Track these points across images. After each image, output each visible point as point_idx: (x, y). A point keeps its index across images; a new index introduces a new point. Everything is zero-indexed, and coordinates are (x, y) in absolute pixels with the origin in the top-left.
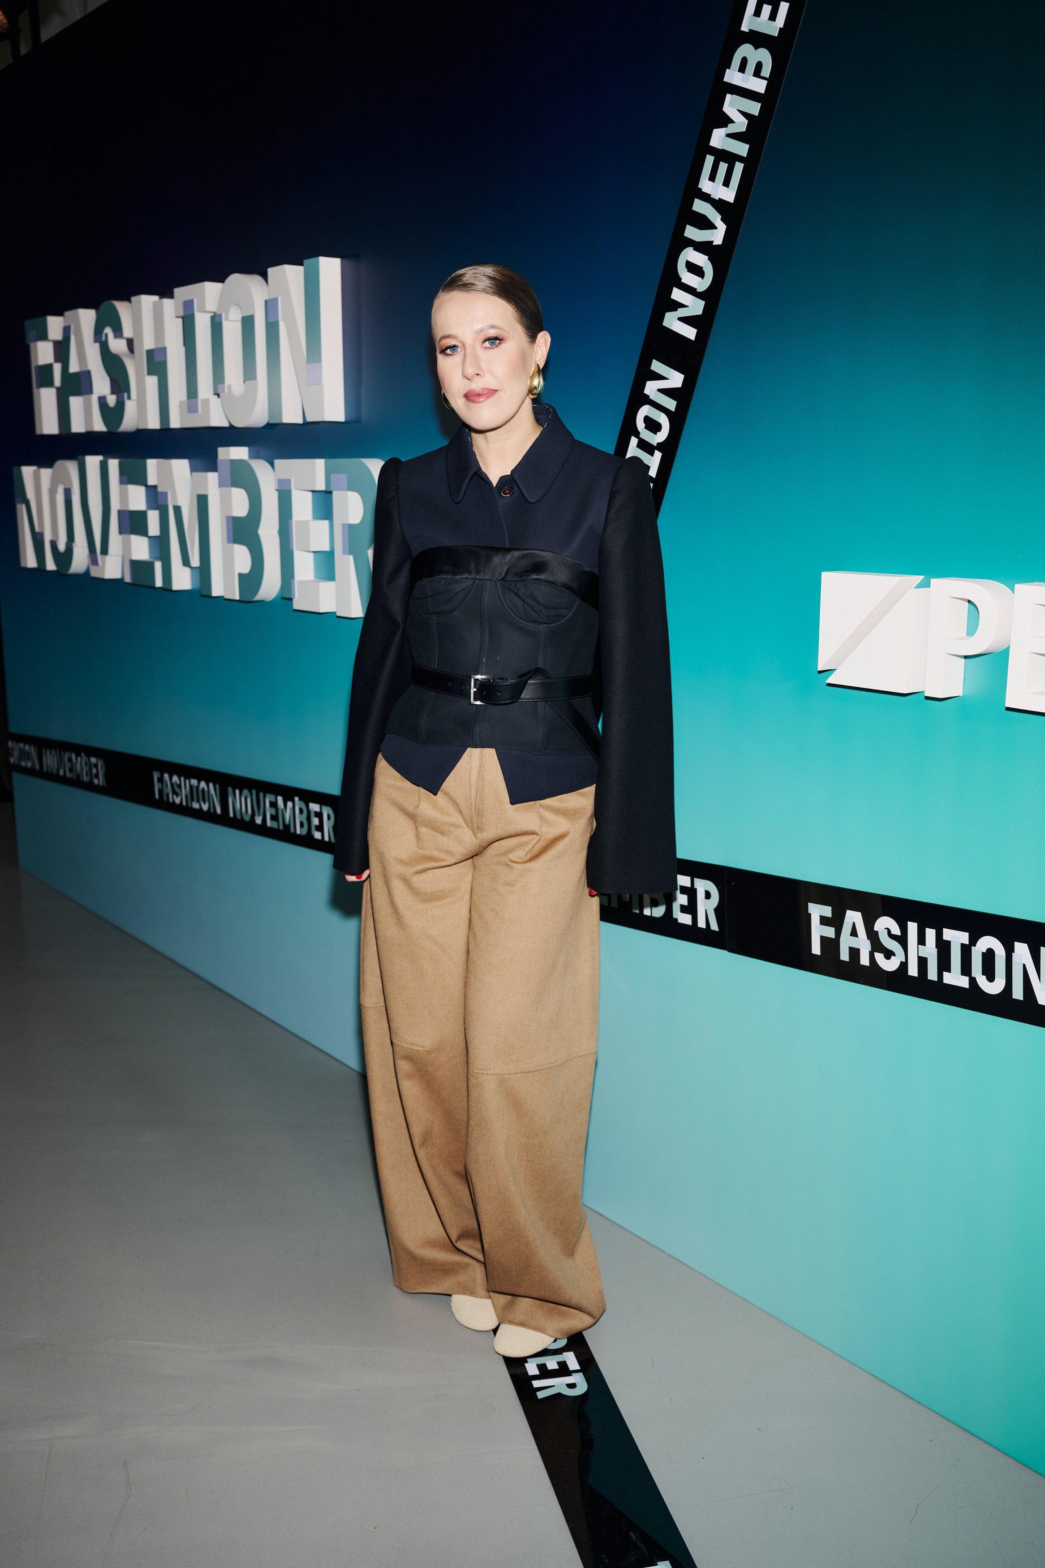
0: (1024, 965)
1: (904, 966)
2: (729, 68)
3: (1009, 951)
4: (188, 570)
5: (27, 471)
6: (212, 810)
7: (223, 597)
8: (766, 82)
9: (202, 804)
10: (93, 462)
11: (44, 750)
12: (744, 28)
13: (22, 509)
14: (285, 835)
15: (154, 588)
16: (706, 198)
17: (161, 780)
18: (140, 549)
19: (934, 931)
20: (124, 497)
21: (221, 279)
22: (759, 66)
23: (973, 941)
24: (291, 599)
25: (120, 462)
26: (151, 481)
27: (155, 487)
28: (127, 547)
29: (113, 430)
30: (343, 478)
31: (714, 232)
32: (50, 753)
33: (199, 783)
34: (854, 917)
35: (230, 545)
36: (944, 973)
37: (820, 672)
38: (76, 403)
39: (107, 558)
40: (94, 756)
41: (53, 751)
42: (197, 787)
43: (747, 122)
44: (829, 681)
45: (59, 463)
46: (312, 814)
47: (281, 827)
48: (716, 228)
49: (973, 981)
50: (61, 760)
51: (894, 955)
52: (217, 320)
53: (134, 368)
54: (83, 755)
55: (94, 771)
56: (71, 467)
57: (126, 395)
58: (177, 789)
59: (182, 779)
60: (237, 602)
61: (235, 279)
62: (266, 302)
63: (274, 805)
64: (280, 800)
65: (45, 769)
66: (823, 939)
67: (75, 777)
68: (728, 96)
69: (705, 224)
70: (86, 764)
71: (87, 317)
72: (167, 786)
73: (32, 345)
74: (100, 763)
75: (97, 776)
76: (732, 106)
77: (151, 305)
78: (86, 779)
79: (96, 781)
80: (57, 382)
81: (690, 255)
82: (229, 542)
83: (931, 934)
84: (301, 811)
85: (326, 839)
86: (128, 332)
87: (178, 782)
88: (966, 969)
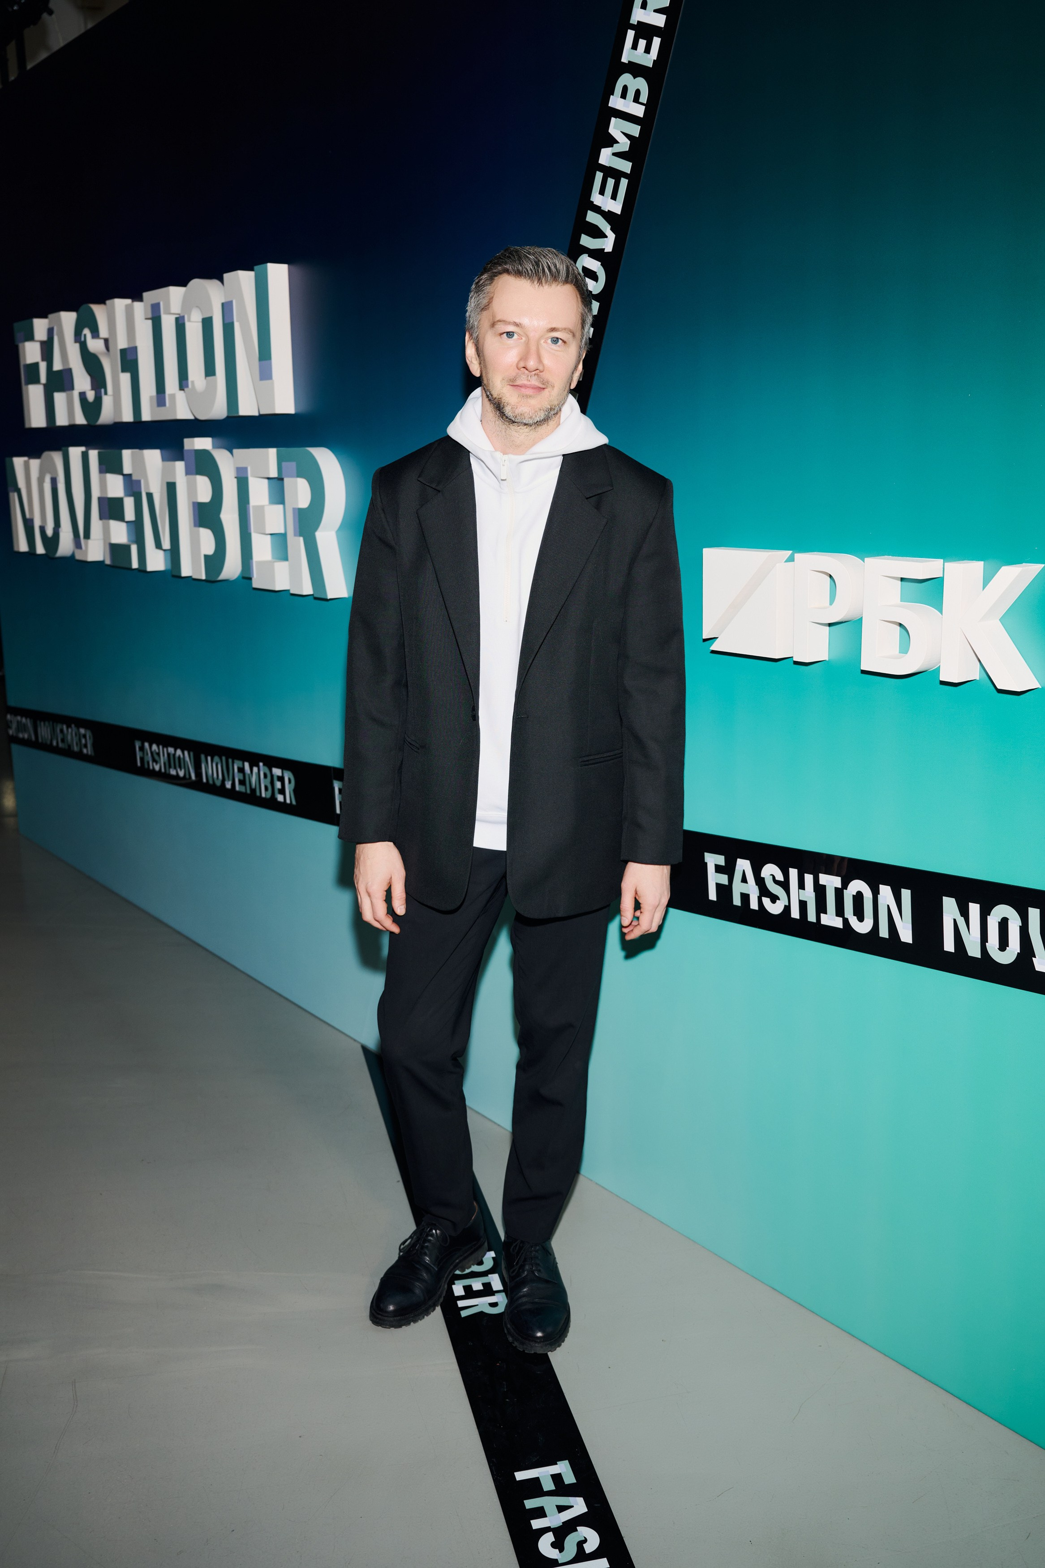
0: (888, 906)
1: (787, 909)
2: (613, 95)
3: (876, 893)
4: (161, 553)
5: (18, 462)
6: (187, 776)
7: (191, 577)
8: (644, 107)
9: (179, 770)
10: (75, 452)
11: (38, 722)
12: (624, 59)
13: (14, 497)
14: (251, 798)
15: (131, 569)
16: (597, 210)
17: (142, 749)
18: (119, 533)
19: (811, 876)
20: (103, 485)
21: (184, 284)
22: (638, 93)
23: (845, 885)
24: (250, 579)
25: (99, 454)
26: (127, 469)
27: (130, 475)
28: (106, 532)
29: (92, 424)
30: (293, 465)
31: (605, 240)
32: (44, 724)
33: (175, 751)
34: (743, 865)
35: (197, 529)
36: (822, 915)
37: (705, 640)
38: (59, 398)
39: (90, 542)
40: (83, 727)
41: (47, 723)
42: (174, 755)
43: (629, 142)
44: (713, 648)
45: (46, 454)
46: (275, 779)
47: (248, 791)
48: (606, 237)
49: (846, 922)
50: (53, 730)
51: (779, 899)
52: (180, 322)
53: (108, 366)
54: (73, 726)
55: (83, 741)
56: (57, 457)
57: (103, 390)
58: (156, 757)
59: (161, 747)
60: (204, 582)
61: (195, 283)
62: (223, 304)
63: (241, 770)
64: (247, 766)
65: (40, 740)
66: (719, 886)
67: (67, 747)
68: (613, 120)
69: (597, 233)
70: (76, 735)
71: (68, 319)
72: (147, 754)
73: (20, 345)
74: (89, 734)
75: (86, 746)
76: (616, 128)
77: (123, 308)
78: (76, 749)
79: (85, 751)
80: (43, 378)
81: (586, 261)
82: (195, 525)
83: (809, 878)
84: (265, 776)
85: (288, 801)
86: (104, 332)
87: (157, 751)
88: (840, 912)
